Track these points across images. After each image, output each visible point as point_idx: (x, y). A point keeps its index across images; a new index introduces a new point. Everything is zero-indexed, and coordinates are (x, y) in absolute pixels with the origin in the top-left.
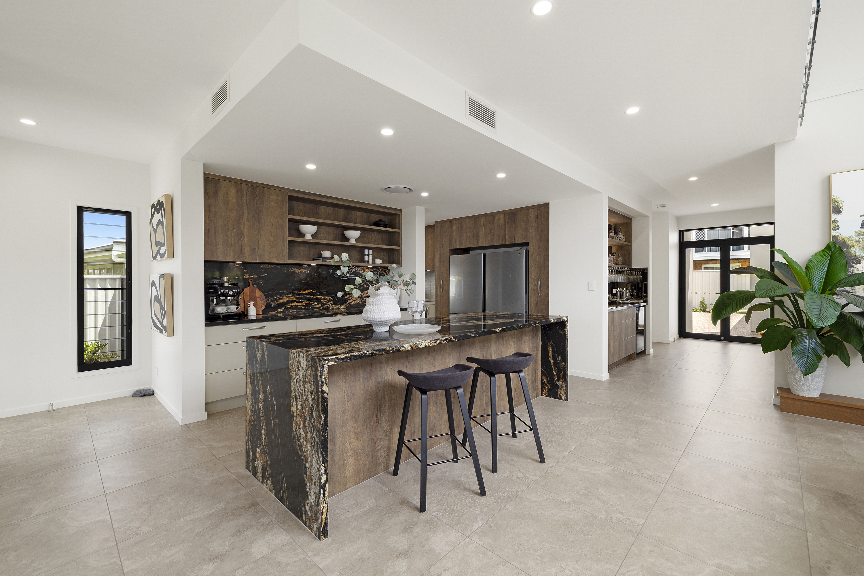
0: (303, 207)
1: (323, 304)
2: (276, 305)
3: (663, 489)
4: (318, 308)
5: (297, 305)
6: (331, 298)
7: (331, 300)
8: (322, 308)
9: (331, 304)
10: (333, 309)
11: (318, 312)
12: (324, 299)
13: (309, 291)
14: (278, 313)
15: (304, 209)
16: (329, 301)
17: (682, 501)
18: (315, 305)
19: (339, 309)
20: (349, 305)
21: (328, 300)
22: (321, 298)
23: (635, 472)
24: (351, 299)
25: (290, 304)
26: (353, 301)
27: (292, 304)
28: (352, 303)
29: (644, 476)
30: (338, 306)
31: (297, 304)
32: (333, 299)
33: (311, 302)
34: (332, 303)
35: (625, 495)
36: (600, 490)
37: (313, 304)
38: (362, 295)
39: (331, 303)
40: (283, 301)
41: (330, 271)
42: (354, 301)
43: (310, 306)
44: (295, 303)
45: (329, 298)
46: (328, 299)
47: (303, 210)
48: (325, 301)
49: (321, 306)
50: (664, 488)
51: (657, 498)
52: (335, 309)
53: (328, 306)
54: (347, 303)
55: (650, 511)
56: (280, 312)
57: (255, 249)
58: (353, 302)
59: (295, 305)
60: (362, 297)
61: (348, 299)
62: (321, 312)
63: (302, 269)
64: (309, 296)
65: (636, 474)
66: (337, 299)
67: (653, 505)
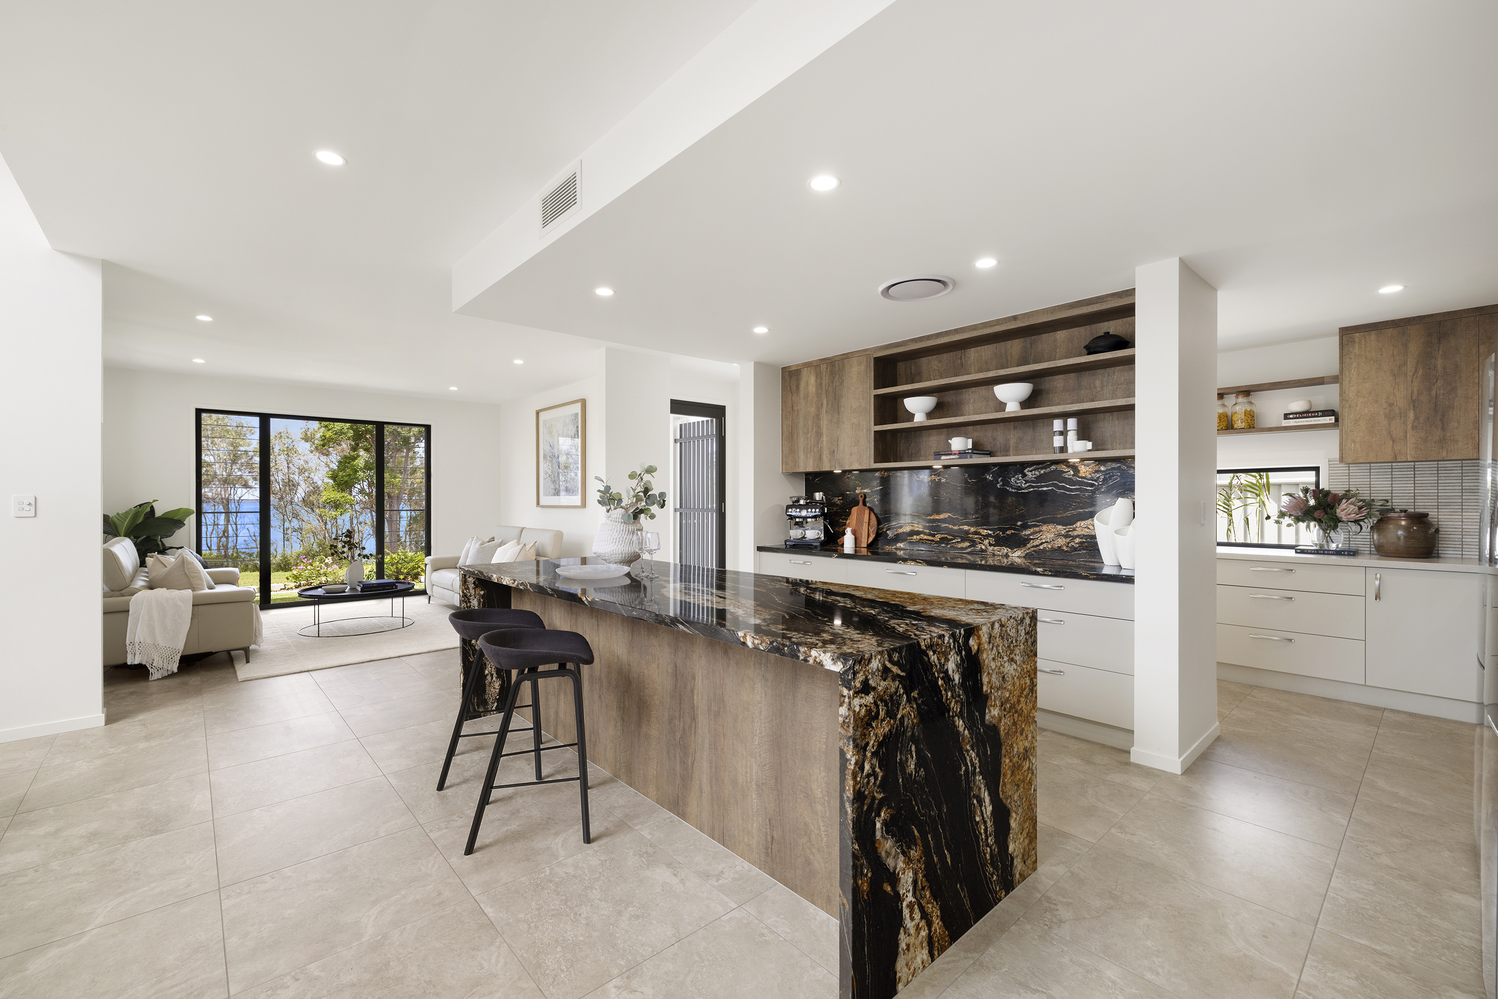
0: (936, 363)
1: (973, 543)
2: (895, 535)
3: (228, 983)
4: (962, 549)
5: (925, 539)
6: (990, 532)
7: (988, 536)
8: (969, 550)
9: (990, 545)
10: (994, 555)
11: (962, 558)
12: (976, 533)
13: (947, 516)
14: (896, 549)
15: (937, 366)
16: (984, 538)
17: (176, 989)
18: (958, 542)
19: (1007, 556)
20: (1034, 551)
21: (982, 535)
22: (969, 530)
23: (314, 969)
24: (1037, 539)
25: (915, 537)
26: (1042, 543)
27: (918, 538)
28: (1041, 547)
29: (289, 977)
30: (1006, 551)
31: (926, 537)
32: (994, 533)
33: (949, 537)
34: (992, 541)
35: (286, 916)
36: (331, 890)
37: (954, 541)
38: (1069, 531)
39: (989, 543)
40: (905, 531)
41: (988, 477)
42: (1047, 542)
43: (947, 544)
44: (922, 535)
45: (984, 532)
46: (982, 533)
47: (937, 368)
48: (976, 536)
49: (970, 547)
50: (228, 987)
51: (227, 956)
52: (999, 555)
53: (983, 547)
54: (1029, 546)
55: (224, 925)
56: (901, 549)
57: (834, 451)
58: (1045, 545)
59: (923, 540)
60: (1070, 536)
61: (1031, 537)
62: (969, 557)
63: (935, 475)
64: (947, 525)
65: (308, 967)
66: (1003, 534)
67: (225, 938)
